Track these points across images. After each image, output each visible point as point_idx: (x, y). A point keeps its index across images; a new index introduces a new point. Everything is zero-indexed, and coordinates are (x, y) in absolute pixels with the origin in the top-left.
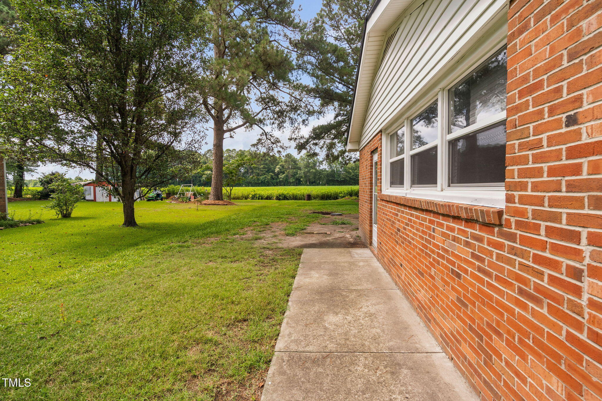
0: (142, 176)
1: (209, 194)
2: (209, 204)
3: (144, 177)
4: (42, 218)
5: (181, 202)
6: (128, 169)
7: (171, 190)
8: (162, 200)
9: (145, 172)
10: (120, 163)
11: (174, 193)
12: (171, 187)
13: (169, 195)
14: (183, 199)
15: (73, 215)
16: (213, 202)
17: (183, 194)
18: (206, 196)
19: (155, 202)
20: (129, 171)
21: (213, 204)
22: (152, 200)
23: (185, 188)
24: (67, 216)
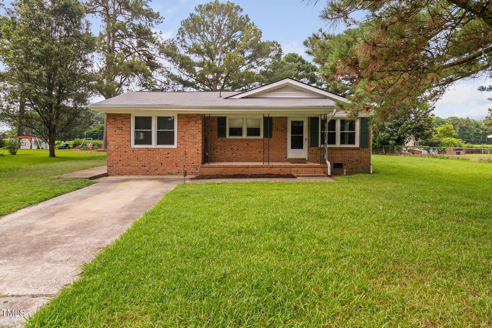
0: (59, 133)
1: (102, 145)
2: (101, 151)
3: (60, 134)
4: (4, 154)
5: (83, 150)
6: (53, 130)
7: (77, 142)
8: (69, 148)
9: (61, 131)
10: (48, 127)
11: (79, 144)
12: (77, 140)
13: (75, 146)
14: (85, 147)
15: (17, 153)
16: (103, 150)
17: (86, 145)
18: (99, 146)
19: (65, 150)
20: (53, 131)
21: (103, 151)
22: (62, 148)
23: (87, 141)
24: (14, 153)
